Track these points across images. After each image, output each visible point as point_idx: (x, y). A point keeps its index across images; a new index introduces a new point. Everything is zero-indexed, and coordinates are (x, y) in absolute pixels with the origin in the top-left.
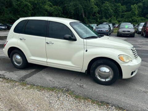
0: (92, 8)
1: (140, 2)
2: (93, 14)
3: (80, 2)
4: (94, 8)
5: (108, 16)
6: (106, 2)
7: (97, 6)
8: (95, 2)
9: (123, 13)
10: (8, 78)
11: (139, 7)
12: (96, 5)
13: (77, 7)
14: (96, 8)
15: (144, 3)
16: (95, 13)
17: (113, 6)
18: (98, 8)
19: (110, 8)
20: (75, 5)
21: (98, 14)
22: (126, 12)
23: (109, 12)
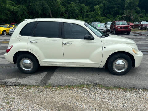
0: (59, 7)
1: (100, 3)
2: (60, 14)
3: (46, 2)
4: (61, 8)
5: (75, 16)
6: (72, 2)
7: (64, 6)
8: (61, 2)
9: (87, 13)
10: (27, 85)
11: (101, 8)
12: (62, 5)
13: (44, 6)
14: (62, 8)
15: (104, 4)
16: (62, 13)
17: (78, 6)
18: (65, 8)
19: (76, 8)
20: (42, 5)
21: (66, 14)
22: (90, 12)
23: (75, 13)
